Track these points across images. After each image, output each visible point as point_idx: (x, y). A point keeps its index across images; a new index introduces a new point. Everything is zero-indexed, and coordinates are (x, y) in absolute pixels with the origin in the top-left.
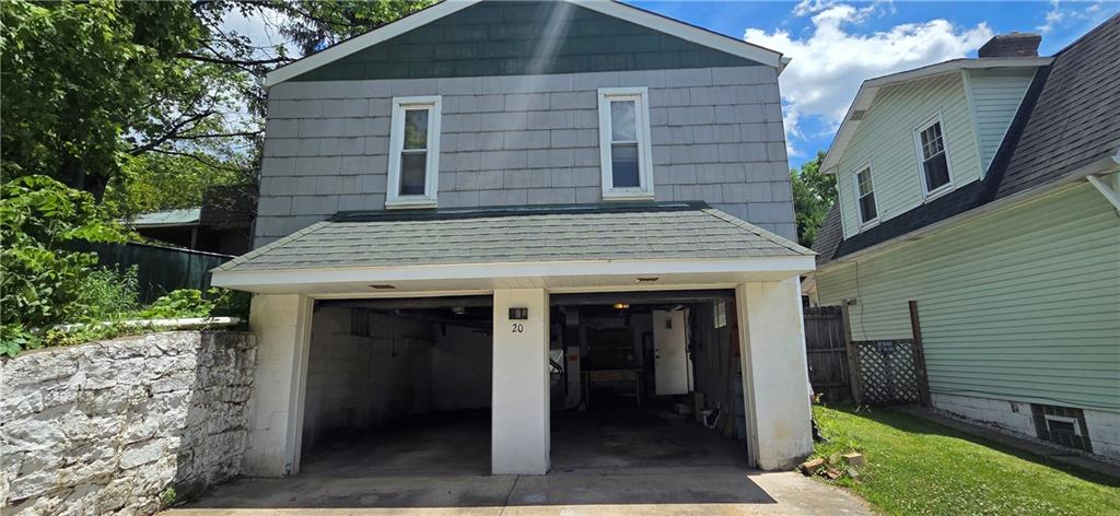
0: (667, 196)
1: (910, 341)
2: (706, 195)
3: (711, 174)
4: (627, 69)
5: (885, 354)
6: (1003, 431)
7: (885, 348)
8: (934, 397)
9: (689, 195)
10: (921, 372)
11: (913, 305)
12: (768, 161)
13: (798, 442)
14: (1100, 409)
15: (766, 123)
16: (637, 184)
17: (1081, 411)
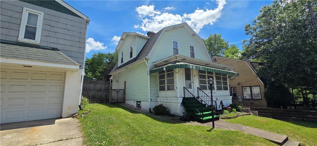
0: (45, 44)
1: (123, 89)
2: (58, 47)
3: (61, 42)
4: (37, 5)
5: (118, 92)
6: (132, 107)
7: (118, 91)
8: (126, 101)
9: (53, 46)
10: (124, 96)
11: (125, 82)
12: (79, 42)
13: (74, 110)
14: (144, 101)
15: (81, 33)
16: (34, 39)
17: (141, 102)
